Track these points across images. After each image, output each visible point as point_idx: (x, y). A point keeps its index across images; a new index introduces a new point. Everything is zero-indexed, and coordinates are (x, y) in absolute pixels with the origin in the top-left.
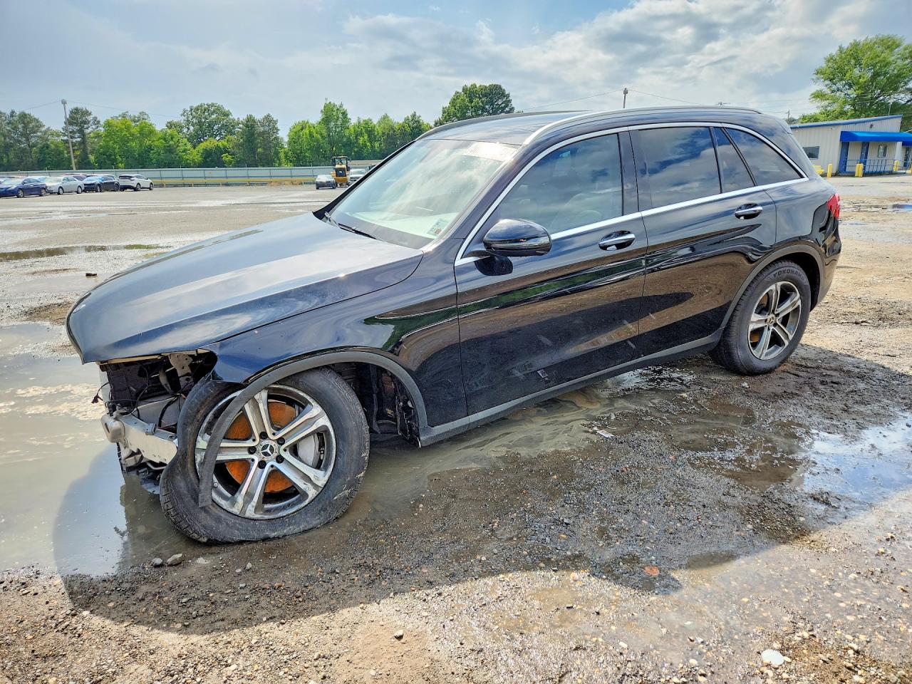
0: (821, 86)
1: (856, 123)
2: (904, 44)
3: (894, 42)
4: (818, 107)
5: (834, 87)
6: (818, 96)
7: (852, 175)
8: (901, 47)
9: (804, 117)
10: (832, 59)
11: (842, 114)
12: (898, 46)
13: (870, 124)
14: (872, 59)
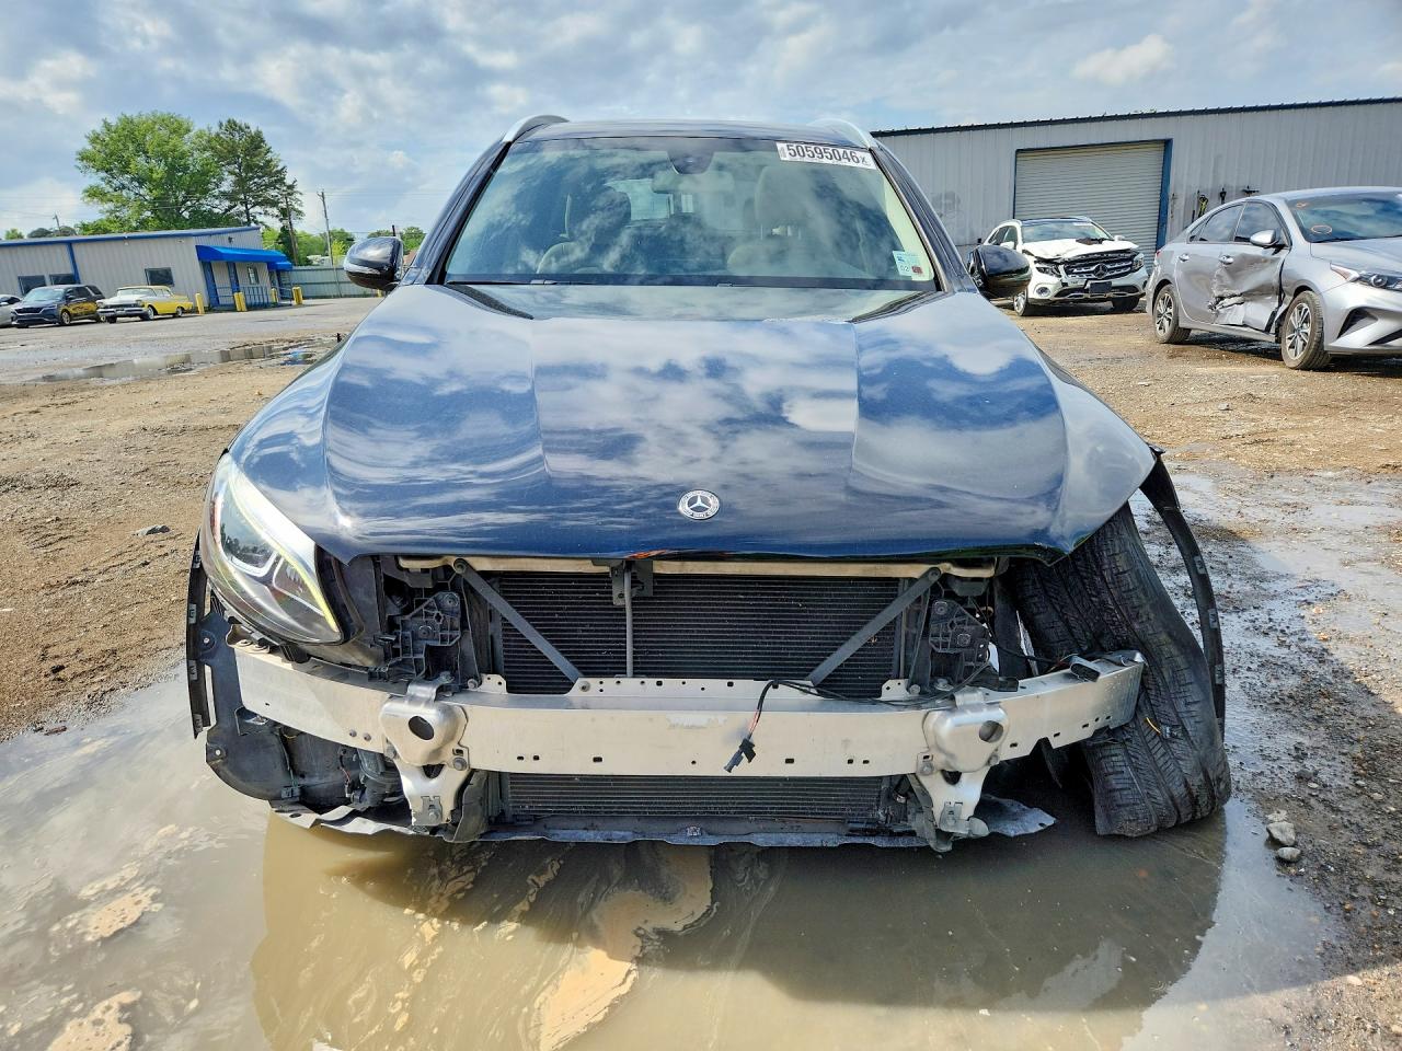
0: (95, 179)
1: (210, 234)
2: (195, 129)
3: (181, 125)
4: (101, 212)
5: (116, 182)
6: (94, 194)
7: (232, 308)
8: (192, 134)
9: (85, 227)
10: (97, 138)
11: (143, 224)
12: (188, 131)
13: (226, 236)
14: (159, 145)
